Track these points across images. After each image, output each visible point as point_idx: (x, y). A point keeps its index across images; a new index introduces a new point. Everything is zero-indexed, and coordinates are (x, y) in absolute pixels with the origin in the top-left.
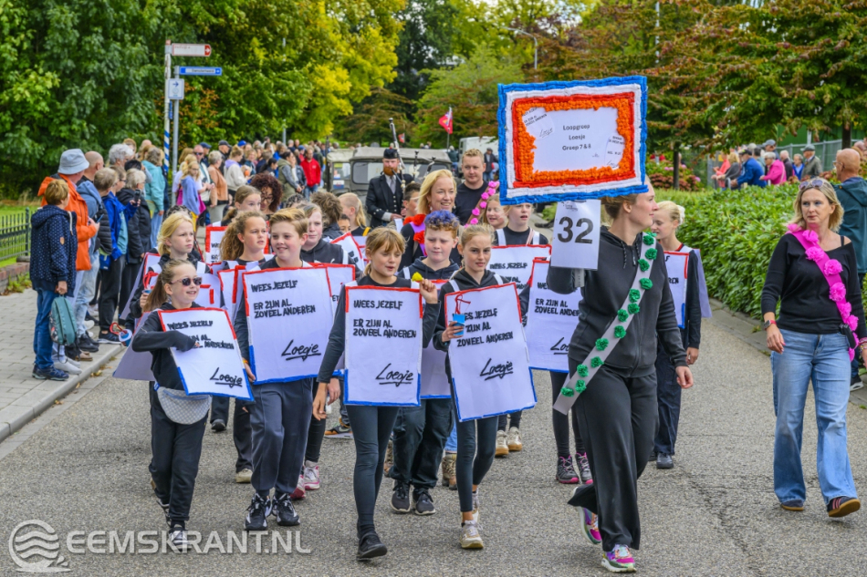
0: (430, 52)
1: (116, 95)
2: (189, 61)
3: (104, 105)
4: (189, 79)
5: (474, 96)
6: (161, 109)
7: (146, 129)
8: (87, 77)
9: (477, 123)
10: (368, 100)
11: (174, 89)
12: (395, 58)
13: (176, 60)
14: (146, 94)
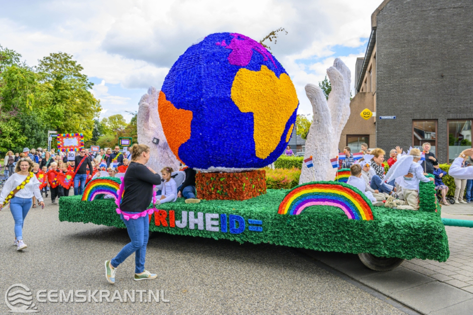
0: (99, 134)
1: (39, 140)
2: (53, 134)
3: (36, 142)
4: (53, 137)
5: (106, 141)
6: (47, 143)
7: (44, 146)
8: (32, 137)
9: (107, 145)
10: (87, 142)
11: (50, 139)
12: (92, 135)
13: (50, 134)
14: (44, 140)
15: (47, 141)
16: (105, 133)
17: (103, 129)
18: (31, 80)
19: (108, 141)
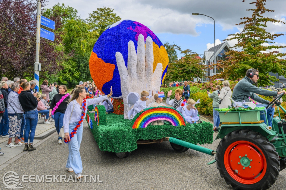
18: (84, 29)
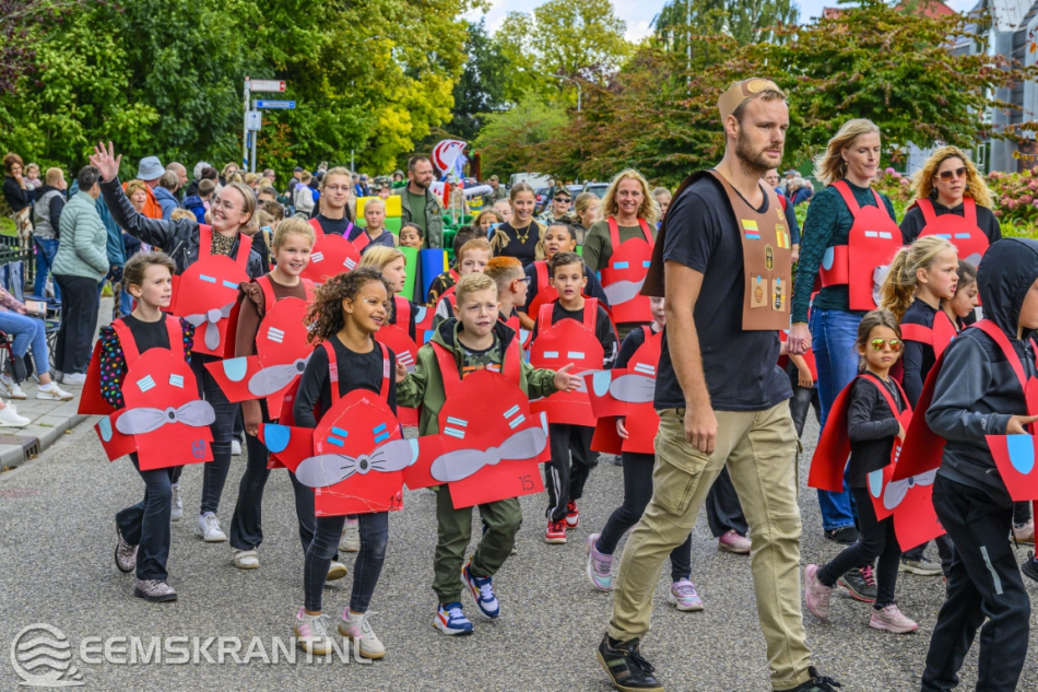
0: (486, 98)
5: (524, 137)
6: (241, 141)
11: (253, 121)
15: (240, 133)
16: (517, 97)
17: (508, 73)
19: (533, 138)
